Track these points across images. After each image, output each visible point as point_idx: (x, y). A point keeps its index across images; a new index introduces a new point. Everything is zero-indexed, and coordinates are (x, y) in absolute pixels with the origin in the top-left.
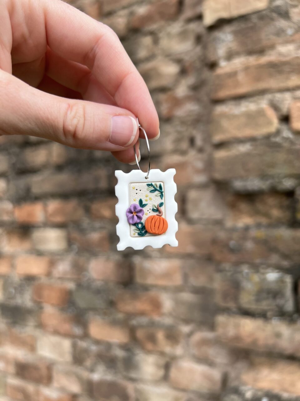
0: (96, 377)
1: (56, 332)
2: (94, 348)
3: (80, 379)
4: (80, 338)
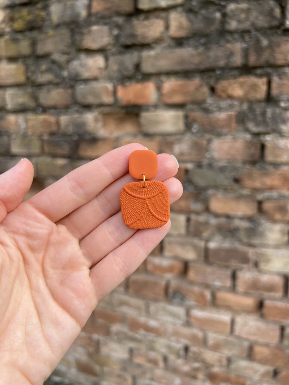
0: (212, 245)
2: (213, 221)
3: (195, 247)
4: (198, 213)
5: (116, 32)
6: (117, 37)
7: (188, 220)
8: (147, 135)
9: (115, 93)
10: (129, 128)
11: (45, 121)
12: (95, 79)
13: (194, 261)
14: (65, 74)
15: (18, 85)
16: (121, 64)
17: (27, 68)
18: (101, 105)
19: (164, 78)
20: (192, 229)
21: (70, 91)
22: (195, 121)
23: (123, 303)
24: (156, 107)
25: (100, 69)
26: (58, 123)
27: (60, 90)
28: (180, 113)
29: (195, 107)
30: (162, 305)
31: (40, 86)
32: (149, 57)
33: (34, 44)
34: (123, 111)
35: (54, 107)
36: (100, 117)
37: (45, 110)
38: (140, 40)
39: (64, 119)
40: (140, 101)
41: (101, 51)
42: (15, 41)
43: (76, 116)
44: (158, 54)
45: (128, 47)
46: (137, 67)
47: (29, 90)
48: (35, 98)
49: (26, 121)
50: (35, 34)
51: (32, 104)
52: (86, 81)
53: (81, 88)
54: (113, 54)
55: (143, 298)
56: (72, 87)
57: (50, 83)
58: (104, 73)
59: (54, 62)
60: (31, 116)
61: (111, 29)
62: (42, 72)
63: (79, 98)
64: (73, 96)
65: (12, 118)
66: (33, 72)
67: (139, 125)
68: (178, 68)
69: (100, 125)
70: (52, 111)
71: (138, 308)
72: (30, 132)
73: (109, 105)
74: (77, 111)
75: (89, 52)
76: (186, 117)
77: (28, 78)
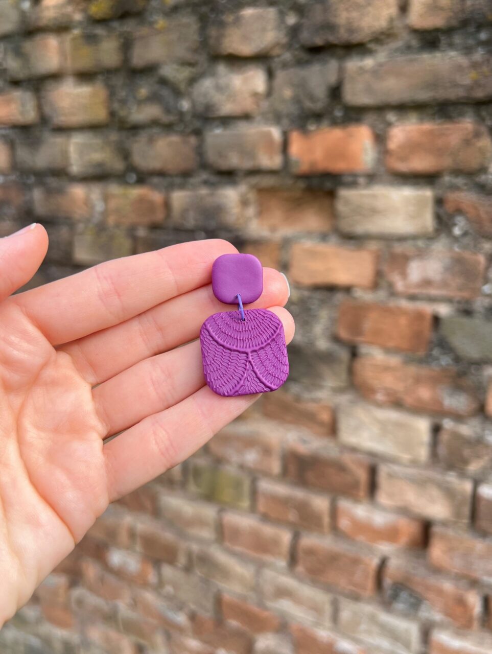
1: (397, 404)
3: (449, 493)
4: (458, 418)
5: (291, 20)
6: (294, 31)
7: (436, 430)
8: (351, 239)
9: (285, 146)
10: (312, 220)
11: (141, 200)
12: (246, 117)
13: (445, 524)
14: (185, 105)
15: (93, 128)
16: (301, 86)
17: (112, 94)
18: (255, 172)
19: (391, 117)
20: (442, 450)
21: (193, 140)
22: (459, 211)
23: (282, 593)
24: (372, 178)
25: (255, 95)
26: (167, 205)
27: (175, 139)
28: (428, 193)
29: (460, 181)
30: (368, 608)
31: (135, 129)
32: (362, 70)
33: (127, 45)
34: (301, 184)
35: (161, 174)
36: (252, 196)
37: (143, 178)
38: (343, 35)
39: (179, 198)
40: (339, 166)
41: (261, 58)
42: (91, 39)
43: (204, 191)
44: (381, 65)
45: (316, 51)
46: (335, 92)
47: (114, 136)
48: (125, 154)
49: (106, 198)
50: (129, 26)
51: (118, 165)
52: (226, 121)
53: (216, 135)
54: (285, 66)
55: (328, 588)
56: (198, 133)
57: (155, 123)
58: (265, 105)
59: (163, 82)
60: (115, 189)
61: (282, 14)
62: (141, 102)
63: (211, 156)
64: (200, 151)
65: (78, 191)
66: (123, 102)
67: (333, 215)
68: (423, 96)
69: (251, 211)
70: (156, 180)
71: (316, 609)
72: (111, 221)
73: (272, 172)
74: (206, 183)
75: (236, 61)
76: (439, 202)
77: (112, 114)
